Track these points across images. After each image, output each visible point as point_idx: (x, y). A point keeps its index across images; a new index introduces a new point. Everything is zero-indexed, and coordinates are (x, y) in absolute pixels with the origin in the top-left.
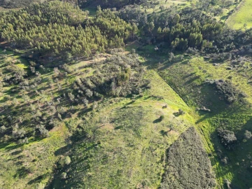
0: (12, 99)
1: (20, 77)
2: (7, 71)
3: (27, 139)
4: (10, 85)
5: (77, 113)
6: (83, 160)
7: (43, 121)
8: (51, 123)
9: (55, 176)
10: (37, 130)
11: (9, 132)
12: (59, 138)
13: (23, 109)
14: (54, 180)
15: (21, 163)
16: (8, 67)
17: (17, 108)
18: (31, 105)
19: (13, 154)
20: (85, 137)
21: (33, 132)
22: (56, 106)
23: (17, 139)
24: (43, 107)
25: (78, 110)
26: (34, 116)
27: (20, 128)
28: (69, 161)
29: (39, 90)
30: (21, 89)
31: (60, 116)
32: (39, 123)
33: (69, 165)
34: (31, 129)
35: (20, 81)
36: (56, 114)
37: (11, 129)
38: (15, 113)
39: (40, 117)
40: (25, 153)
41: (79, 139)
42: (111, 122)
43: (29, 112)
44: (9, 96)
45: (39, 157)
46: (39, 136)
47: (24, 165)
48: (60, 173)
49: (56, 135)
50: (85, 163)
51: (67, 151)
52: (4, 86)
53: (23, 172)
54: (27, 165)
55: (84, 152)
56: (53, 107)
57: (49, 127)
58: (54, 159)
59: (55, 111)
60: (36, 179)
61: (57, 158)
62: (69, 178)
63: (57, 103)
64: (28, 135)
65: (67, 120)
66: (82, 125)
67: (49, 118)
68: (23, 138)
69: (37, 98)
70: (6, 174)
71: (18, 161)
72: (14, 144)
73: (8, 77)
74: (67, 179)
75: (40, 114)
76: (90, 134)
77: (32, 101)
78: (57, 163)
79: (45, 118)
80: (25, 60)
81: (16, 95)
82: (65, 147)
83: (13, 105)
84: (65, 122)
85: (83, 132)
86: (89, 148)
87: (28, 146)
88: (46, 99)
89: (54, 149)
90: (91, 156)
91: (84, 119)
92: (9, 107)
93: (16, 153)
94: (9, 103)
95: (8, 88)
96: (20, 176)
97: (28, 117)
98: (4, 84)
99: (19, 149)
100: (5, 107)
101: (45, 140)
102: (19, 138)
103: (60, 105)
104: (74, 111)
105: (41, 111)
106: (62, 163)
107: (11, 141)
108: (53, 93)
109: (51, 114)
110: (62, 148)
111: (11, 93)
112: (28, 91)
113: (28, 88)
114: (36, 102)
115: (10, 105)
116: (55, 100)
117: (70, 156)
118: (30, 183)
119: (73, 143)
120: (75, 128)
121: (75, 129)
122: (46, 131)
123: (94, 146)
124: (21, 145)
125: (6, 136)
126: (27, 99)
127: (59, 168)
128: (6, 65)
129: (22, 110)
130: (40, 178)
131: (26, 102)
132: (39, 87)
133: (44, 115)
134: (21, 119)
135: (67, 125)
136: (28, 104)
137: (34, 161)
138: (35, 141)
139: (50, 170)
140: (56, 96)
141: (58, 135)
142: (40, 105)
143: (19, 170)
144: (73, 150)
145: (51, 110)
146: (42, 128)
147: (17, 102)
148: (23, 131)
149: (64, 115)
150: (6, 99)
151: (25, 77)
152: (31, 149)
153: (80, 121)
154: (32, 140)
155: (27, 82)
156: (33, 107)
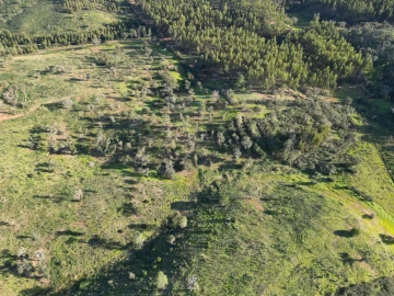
0: (150, 114)
1: (170, 89)
2: (157, 77)
3: (148, 171)
4: (155, 96)
5: (220, 163)
6: (202, 232)
7: (175, 156)
8: (183, 163)
9: (161, 234)
10: (164, 164)
11: (133, 153)
12: (184, 188)
13: (158, 132)
14: (157, 238)
15: (130, 197)
16: (161, 72)
17: (152, 127)
18: (169, 130)
19: (126, 181)
20: (217, 202)
21: (157, 165)
22: (197, 143)
23: (138, 165)
24: (181, 138)
25: (222, 160)
26: (166, 146)
27: (145, 153)
28: (184, 223)
29: (184, 114)
30: (165, 105)
31: (196, 158)
32: (169, 157)
33: (183, 229)
34: (157, 161)
35: (167, 95)
36: (192, 155)
37: (136, 151)
38: (147, 133)
39: (173, 150)
40: (139, 186)
41: (208, 201)
42: (262, 199)
43: (163, 138)
44: (148, 109)
45: (153, 200)
46: (162, 174)
47: (133, 201)
48: (168, 233)
49: (181, 181)
50: (203, 238)
51: (187, 209)
52: (148, 95)
53: (128, 209)
54: (136, 202)
55: (208, 222)
56: (192, 144)
57: (179, 168)
58: (168, 211)
59: (192, 150)
60: (139, 226)
61: (172, 212)
62: (176, 246)
63: (199, 140)
64: (151, 166)
65: (202, 167)
66: (219, 183)
67: (182, 156)
68: (144, 167)
69: (178, 124)
70: (111, 201)
71: (129, 192)
72: (131, 170)
73: (156, 85)
74: (173, 246)
75: (174, 145)
76: (225, 201)
77: (171, 125)
78: (170, 219)
79: (177, 153)
80: (184, 68)
81: (157, 111)
82: (187, 204)
83: (149, 122)
84: (200, 170)
85: (217, 193)
86: (217, 221)
87: (146, 179)
88: (188, 130)
89: (173, 198)
90: (215, 233)
91: (225, 176)
92: (144, 123)
93: (131, 182)
94: (145, 117)
95: (151, 99)
96: (124, 212)
97: (159, 143)
98: (149, 92)
99: (135, 179)
100: (140, 120)
101: (168, 182)
102: (140, 166)
103: (202, 144)
104: (216, 160)
105: (177, 143)
106: (175, 222)
107: (130, 164)
108: (200, 125)
109: (186, 151)
110: (183, 203)
111: (152, 105)
112: (172, 110)
113: (173, 106)
114: (175, 128)
115: (145, 120)
116: (199, 134)
117: (189, 219)
118: (132, 226)
119: (198, 203)
120: (208, 183)
121: (208, 185)
122: (172, 170)
123: (224, 221)
124: (139, 175)
125: (128, 156)
126: (167, 121)
127: (169, 227)
128: (159, 69)
129: (156, 133)
130: (143, 227)
131: (164, 124)
132: (187, 110)
133: (178, 148)
134: (151, 143)
135: (200, 174)
136: (166, 128)
137: (145, 202)
138: (156, 177)
139: (158, 224)
140: (202, 129)
141: (185, 182)
142: (178, 135)
143: (126, 204)
144: (195, 213)
145: (189, 147)
146: (170, 164)
147: (154, 119)
148: (147, 159)
149: (202, 160)
150: (144, 112)
151: (175, 91)
152: (149, 185)
153: (219, 177)
154: (154, 176)
155: (174, 98)
156: (170, 134)
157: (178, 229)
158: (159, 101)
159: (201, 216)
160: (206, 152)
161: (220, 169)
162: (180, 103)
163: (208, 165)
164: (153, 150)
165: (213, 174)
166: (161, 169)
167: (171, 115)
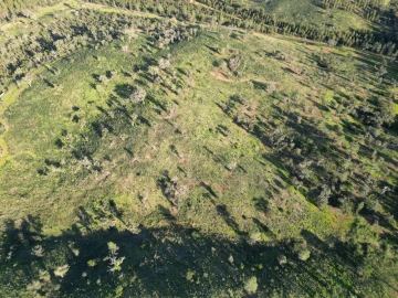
157: (295, 257)
158: (358, 127)
159: (326, 264)
160: (378, 207)
161: (383, 236)
162: (383, 140)
163: (372, 222)
164: (318, 169)
165: (370, 235)
166: (315, 191)
167: (362, 147)
